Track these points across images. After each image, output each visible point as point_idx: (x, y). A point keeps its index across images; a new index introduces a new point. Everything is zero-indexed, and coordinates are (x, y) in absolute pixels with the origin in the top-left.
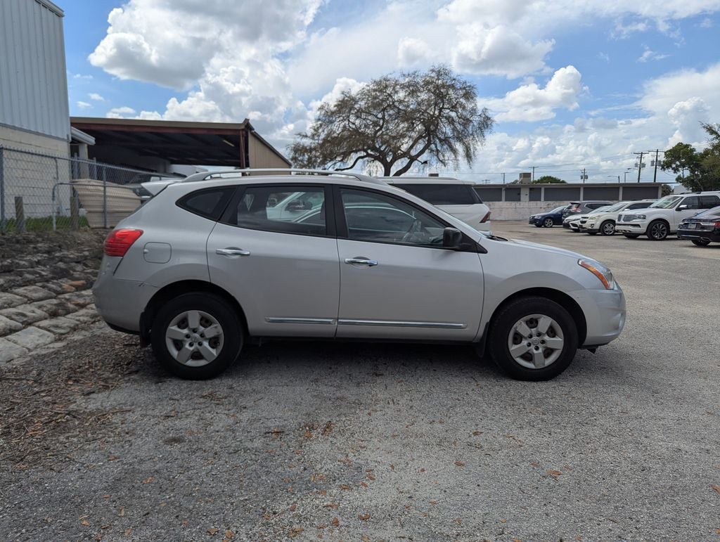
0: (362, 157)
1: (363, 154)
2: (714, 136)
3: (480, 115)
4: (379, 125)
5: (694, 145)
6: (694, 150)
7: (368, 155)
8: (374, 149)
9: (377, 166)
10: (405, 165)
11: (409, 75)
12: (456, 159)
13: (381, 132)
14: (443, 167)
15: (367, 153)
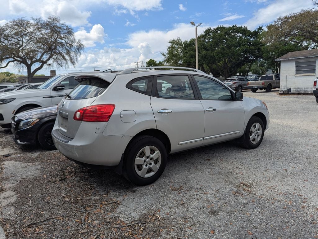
0: (12, 61)
1: (12, 60)
2: (165, 57)
3: (77, 43)
4: (20, 45)
5: (155, 60)
6: (156, 62)
7: (16, 60)
8: (19, 57)
9: (23, 66)
10: (39, 66)
11: (36, 19)
12: (67, 63)
13: (22, 48)
14: (61, 67)
15: (15, 59)
